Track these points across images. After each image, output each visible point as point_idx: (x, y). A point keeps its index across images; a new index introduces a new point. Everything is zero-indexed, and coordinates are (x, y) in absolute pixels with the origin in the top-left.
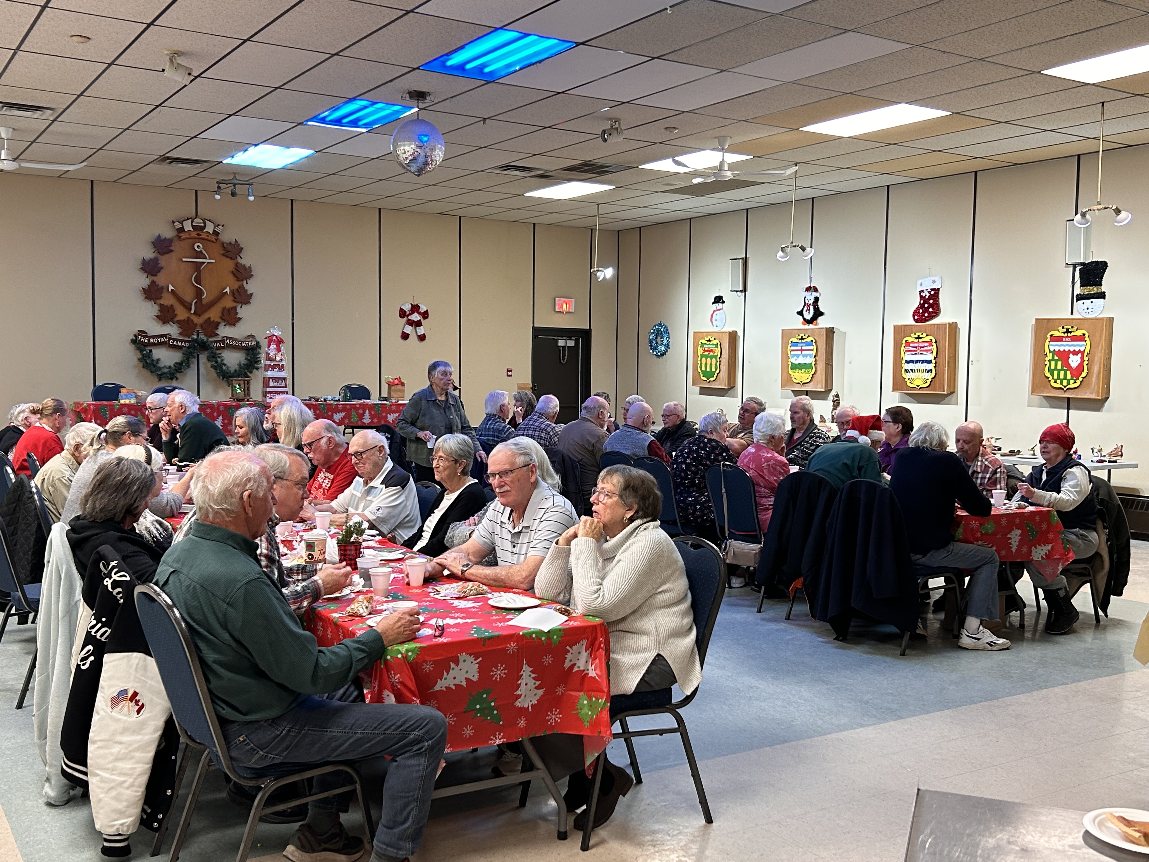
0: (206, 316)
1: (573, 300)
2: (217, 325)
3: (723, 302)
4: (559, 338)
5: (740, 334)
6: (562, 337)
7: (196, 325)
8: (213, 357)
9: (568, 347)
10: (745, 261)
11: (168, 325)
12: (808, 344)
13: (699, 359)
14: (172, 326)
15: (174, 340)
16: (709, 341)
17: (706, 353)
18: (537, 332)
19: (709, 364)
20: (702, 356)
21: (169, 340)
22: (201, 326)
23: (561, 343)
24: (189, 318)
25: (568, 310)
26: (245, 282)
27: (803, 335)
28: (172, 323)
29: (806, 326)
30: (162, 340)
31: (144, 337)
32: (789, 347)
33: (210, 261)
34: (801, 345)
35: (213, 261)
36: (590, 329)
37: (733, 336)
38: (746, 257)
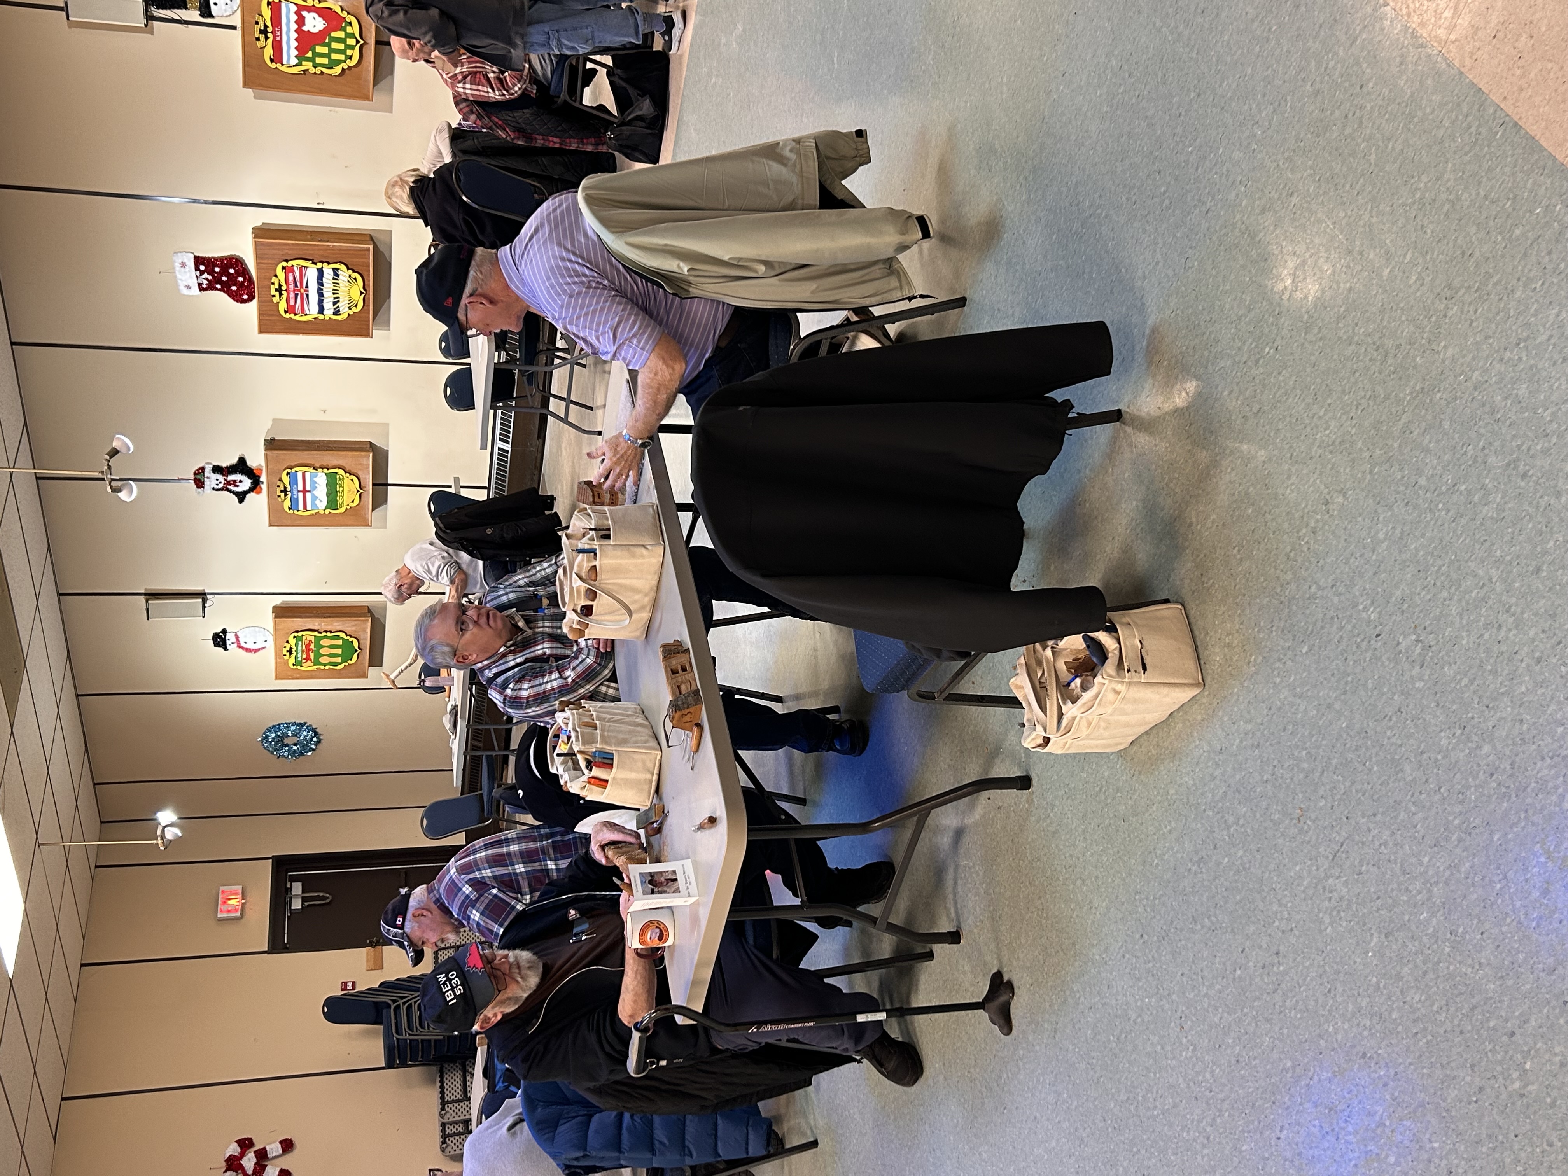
1: (222, 888)
3: (224, 631)
4: (288, 907)
5: (278, 600)
6: (286, 904)
9: (303, 892)
10: (152, 595)
12: (293, 481)
13: (322, 667)
16: (290, 651)
17: (312, 655)
18: (277, 946)
19: (329, 651)
20: (317, 663)
23: (297, 905)
25: (240, 896)
27: (279, 489)
29: (264, 487)
32: (299, 513)
34: (295, 492)
36: (273, 858)
37: (281, 612)
38: (145, 594)
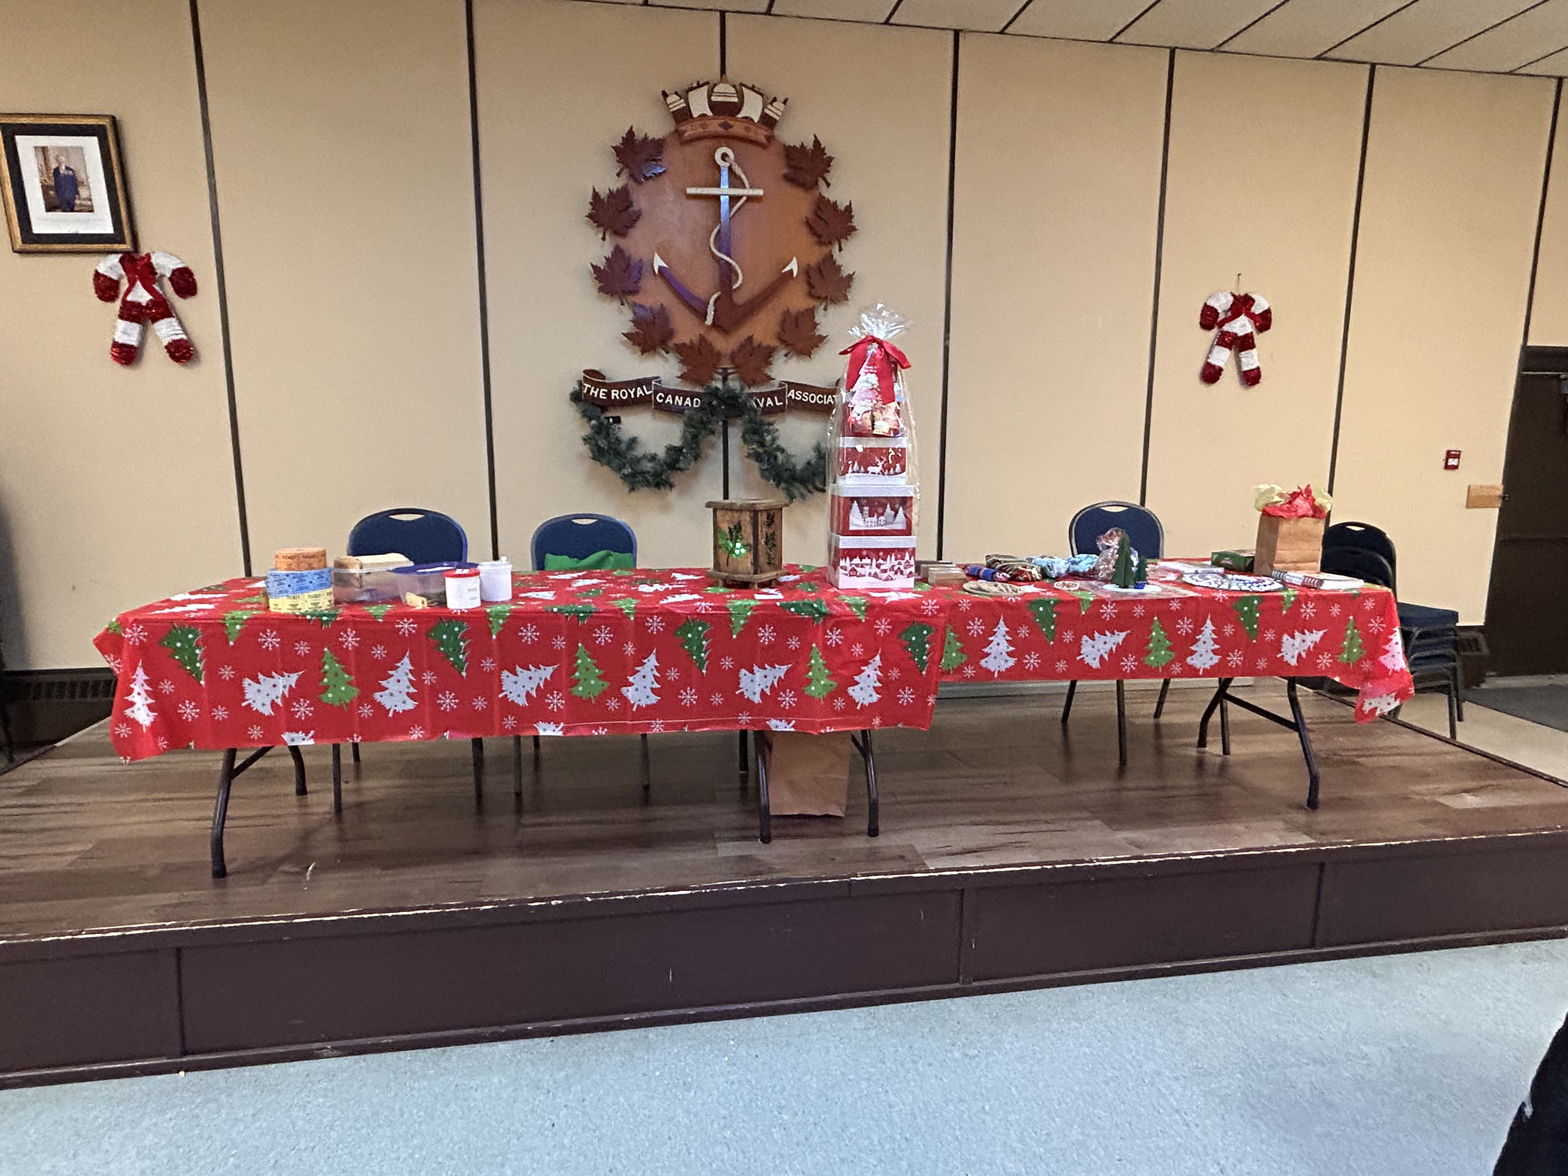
0: (742, 334)
2: (768, 355)
7: (719, 355)
8: (755, 432)
11: (657, 357)
14: (666, 360)
15: (667, 392)
18: (1531, 359)
21: (656, 393)
22: (733, 358)
24: (702, 339)
26: (836, 248)
28: (663, 352)
30: (640, 392)
31: (597, 385)
33: (751, 192)
35: (760, 192)
